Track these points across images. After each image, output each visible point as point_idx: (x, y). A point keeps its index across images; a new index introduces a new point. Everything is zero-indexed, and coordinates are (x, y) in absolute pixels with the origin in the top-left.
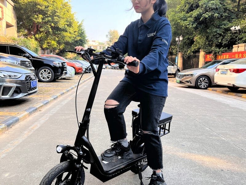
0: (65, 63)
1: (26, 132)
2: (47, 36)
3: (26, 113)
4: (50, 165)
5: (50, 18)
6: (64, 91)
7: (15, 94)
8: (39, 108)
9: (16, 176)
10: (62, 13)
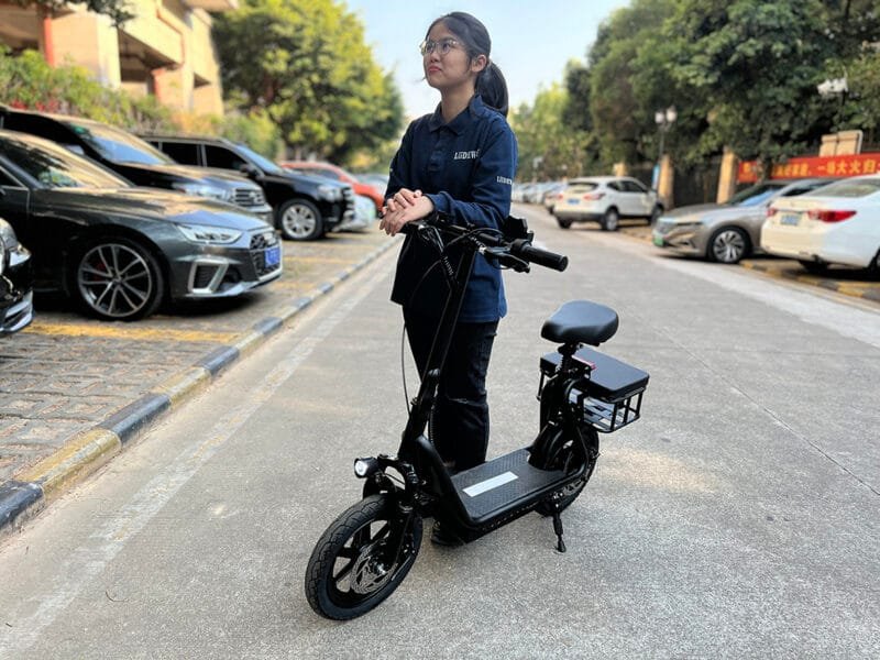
0: (348, 189)
1: (257, 391)
2: (300, 111)
3: (255, 335)
4: (323, 486)
5: (308, 61)
6: (349, 270)
7: (226, 285)
8: (287, 320)
9: (241, 514)
10: (341, 46)
